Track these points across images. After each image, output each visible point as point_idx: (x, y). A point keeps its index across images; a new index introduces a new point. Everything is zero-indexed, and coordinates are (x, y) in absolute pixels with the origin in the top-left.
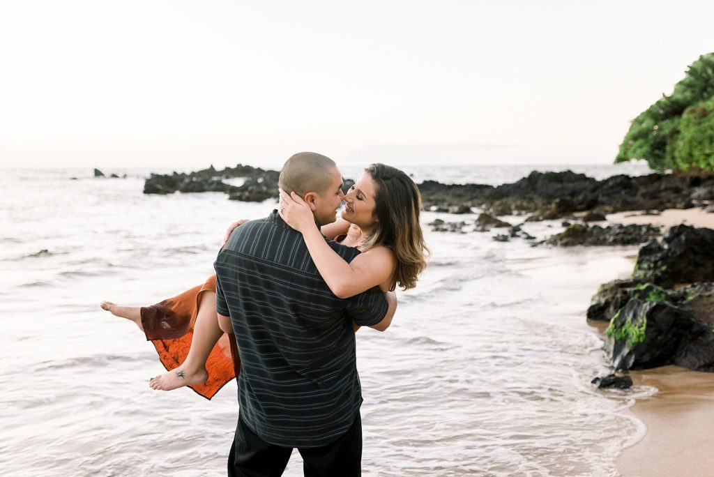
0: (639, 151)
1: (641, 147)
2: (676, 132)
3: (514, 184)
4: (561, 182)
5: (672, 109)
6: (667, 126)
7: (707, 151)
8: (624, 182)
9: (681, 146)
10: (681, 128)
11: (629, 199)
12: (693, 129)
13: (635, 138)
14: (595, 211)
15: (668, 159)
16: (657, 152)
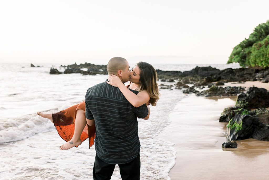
0: (236, 59)
1: (237, 58)
2: (250, 52)
3: (190, 71)
4: (207, 71)
5: (248, 44)
6: (247, 50)
7: (262, 60)
8: (230, 71)
9: (252, 58)
10: (252, 51)
11: (233, 77)
12: (256, 51)
13: (235, 55)
14: (220, 81)
15: (247, 63)
16: (243, 60)
